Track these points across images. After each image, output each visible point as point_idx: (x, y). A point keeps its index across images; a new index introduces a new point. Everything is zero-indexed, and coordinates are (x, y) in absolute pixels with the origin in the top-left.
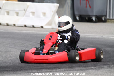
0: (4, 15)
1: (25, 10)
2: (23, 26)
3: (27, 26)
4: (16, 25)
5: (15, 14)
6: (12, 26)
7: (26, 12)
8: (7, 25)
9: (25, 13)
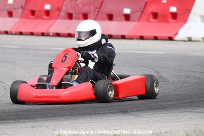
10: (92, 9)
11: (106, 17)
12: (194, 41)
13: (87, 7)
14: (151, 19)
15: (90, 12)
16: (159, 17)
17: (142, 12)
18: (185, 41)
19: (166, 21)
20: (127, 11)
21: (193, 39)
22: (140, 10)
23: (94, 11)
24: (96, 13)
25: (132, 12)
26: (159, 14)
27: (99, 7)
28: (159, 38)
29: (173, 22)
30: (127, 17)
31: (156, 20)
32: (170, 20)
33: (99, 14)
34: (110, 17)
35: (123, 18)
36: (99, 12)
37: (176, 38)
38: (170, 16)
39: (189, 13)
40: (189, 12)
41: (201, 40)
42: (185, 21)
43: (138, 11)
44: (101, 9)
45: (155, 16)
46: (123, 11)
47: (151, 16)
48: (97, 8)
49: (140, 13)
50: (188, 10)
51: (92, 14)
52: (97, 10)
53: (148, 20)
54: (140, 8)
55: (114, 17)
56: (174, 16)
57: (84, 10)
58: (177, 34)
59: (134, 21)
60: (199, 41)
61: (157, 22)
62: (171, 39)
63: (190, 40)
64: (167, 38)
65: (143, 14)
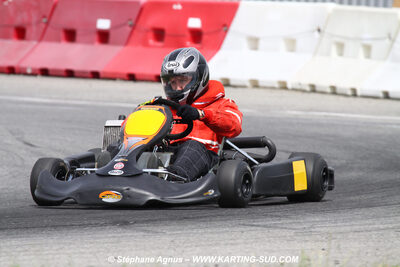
0: (328, 54)
1: (390, 37)
2: (381, 95)
3: (391, 95)
4: (359, 93)
5: (361, 53)
6: (346, 95)
7: (396, 45)
8: (334, 91)
9: (391, 46)
10: (34, 19)
11: (62, 35)
12: (235, 87)
13: (25, 15)
14: (151, 42)
15: (29, 24)
16: (166, 39)
17: (134, 27)
20: (104, 24)
21: (232, 83)
22: (130, 23)
23: (38, 22)
24: (43, 26)
25: (114, 26)
26: (167, 32)
27: (48, 14)
30: (104, 37)
31: (159, 44)
32: (188, 43)
33: (49, 29)
34: (70, 36)
35: (96, 37)
36: (47, 24)
38: (188, 35)
39: (226, 32)
40: (225, 28)
41: (248, 84)
42: (217, 46)
43: (125, 24)
45: (159, 34)
46: (95, 24)
47: (151, 35)
48: (44, 17)
49: (129, 29)
50: (225, 25)
51: (34, 28)
52: (45, 20)
53: (145, 44)
54: (130, 20)
55: (78, 37)
56: (196, 36)
57: (19, 20)
59: (116, 43)
60: (244, 87)
61: (163, 47)
63: (226, 83)
65: (135, 32)
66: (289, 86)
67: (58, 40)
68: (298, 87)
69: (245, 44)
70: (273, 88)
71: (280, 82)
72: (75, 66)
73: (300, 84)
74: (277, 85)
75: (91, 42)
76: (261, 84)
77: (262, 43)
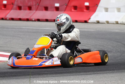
10: (34, 4)
11: (44, 9)
12: (102, 23)
13: (31, 3)
14: (73, 10)
15: (33, 5)
16: (78, 9)
17: (67, 6)
18: (95, 23)
19: (83, 11)
20: (57, 5)
21: (100, 22)
22: (66, 4)
24: (37, 6)
25: (60, 6)
26: (78, 7)
27: (39, 3)
28: (78, 21)
29: (86, 12)
30: (57, 9)
32: (85, 10)
33: (39, 7)
34: (46, 9)
35: (55, 9)
36: (39, 5)
37: (89, 21)
38: (85, 8)
39: (97, 6)
40: (97, 5)
41: (105, 22)
42: (94, 11)
43: (64, 5)
44: (40, 4)
45: (75, 8)
46: (54, 5)
47: (73, 8)
48: (38, 3)
49: (66, 6)
50: (97, 4)
51: (34, 7)
52: (38, 4)
53: (71, 11)
54: (66, 3)
55: (49, 9)
56: (87, 8)
57: (29, 4)
58: (90, 19)
59: (61, 11)
60: (104, 23)
61: (77, 11)
62: (86, 22)
63: (98, 22)
64: (84, 22)
65: (68, 7)
66: (119, 23)
67: (42, 10)
68: (122, 23)
69: (104, 10)
70: (113, 23)
71: (116, 22)
72: (49, 18)
73: (123, 22)
74: (115, 23)
75: (53, 11)
76: (109, 22)
77: (109, 10)
